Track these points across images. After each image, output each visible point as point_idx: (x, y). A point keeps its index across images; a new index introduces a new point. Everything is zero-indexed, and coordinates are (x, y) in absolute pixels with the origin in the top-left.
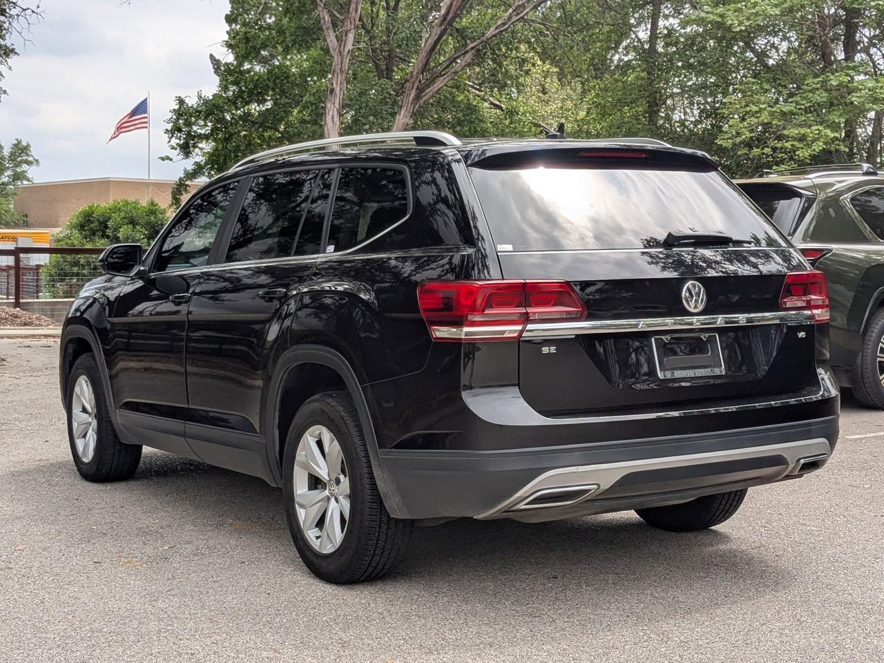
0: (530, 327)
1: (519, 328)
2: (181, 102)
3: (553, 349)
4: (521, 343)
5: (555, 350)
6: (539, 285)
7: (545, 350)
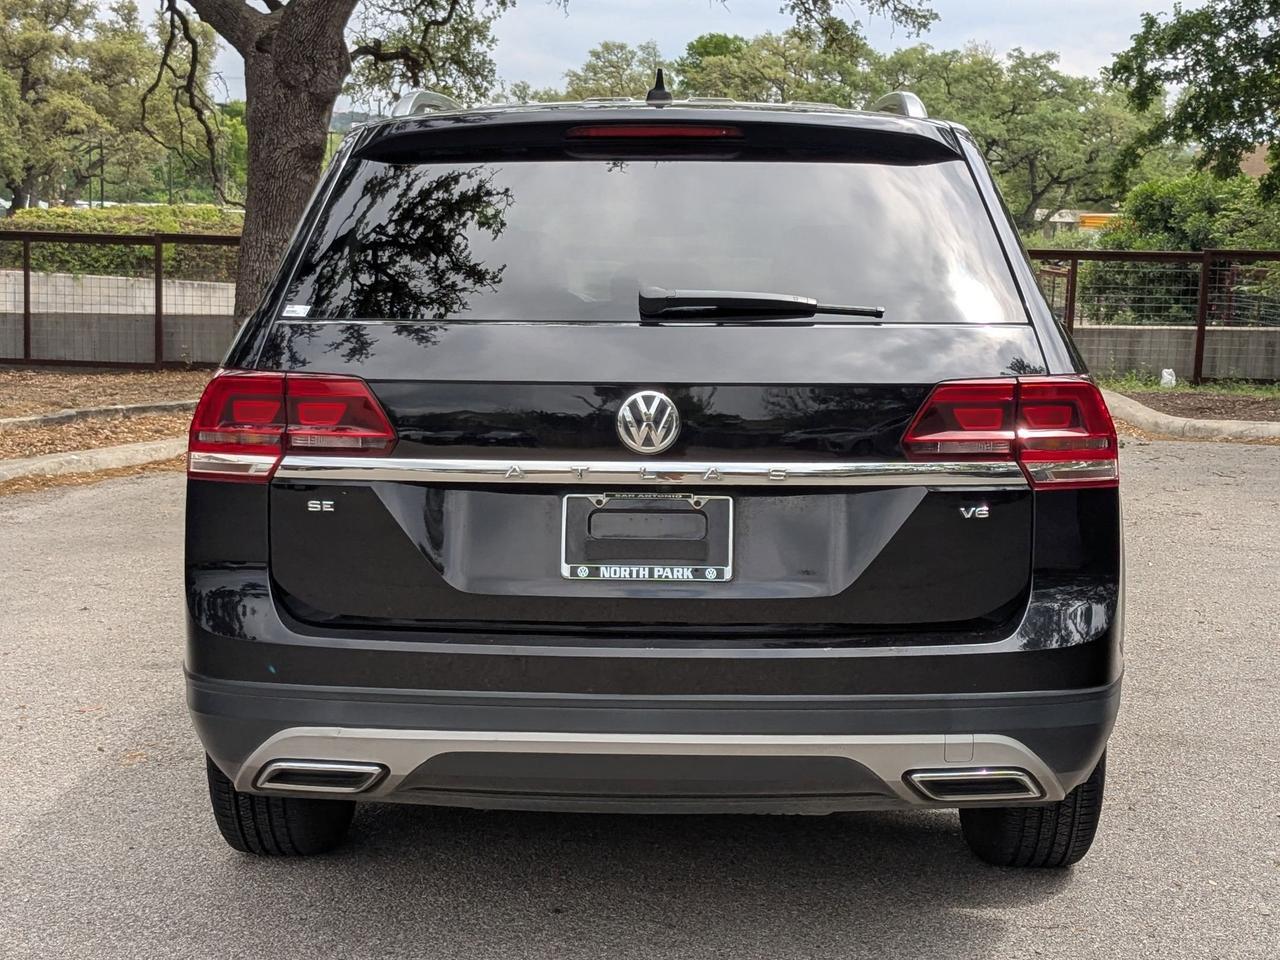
0: (288, 460)
1: (272, 460)
2: (1151, 22)
3: (327, 506)
4: (272, 488)
5: (332, 506)
6: (328, 384)
7: (314, 506)
